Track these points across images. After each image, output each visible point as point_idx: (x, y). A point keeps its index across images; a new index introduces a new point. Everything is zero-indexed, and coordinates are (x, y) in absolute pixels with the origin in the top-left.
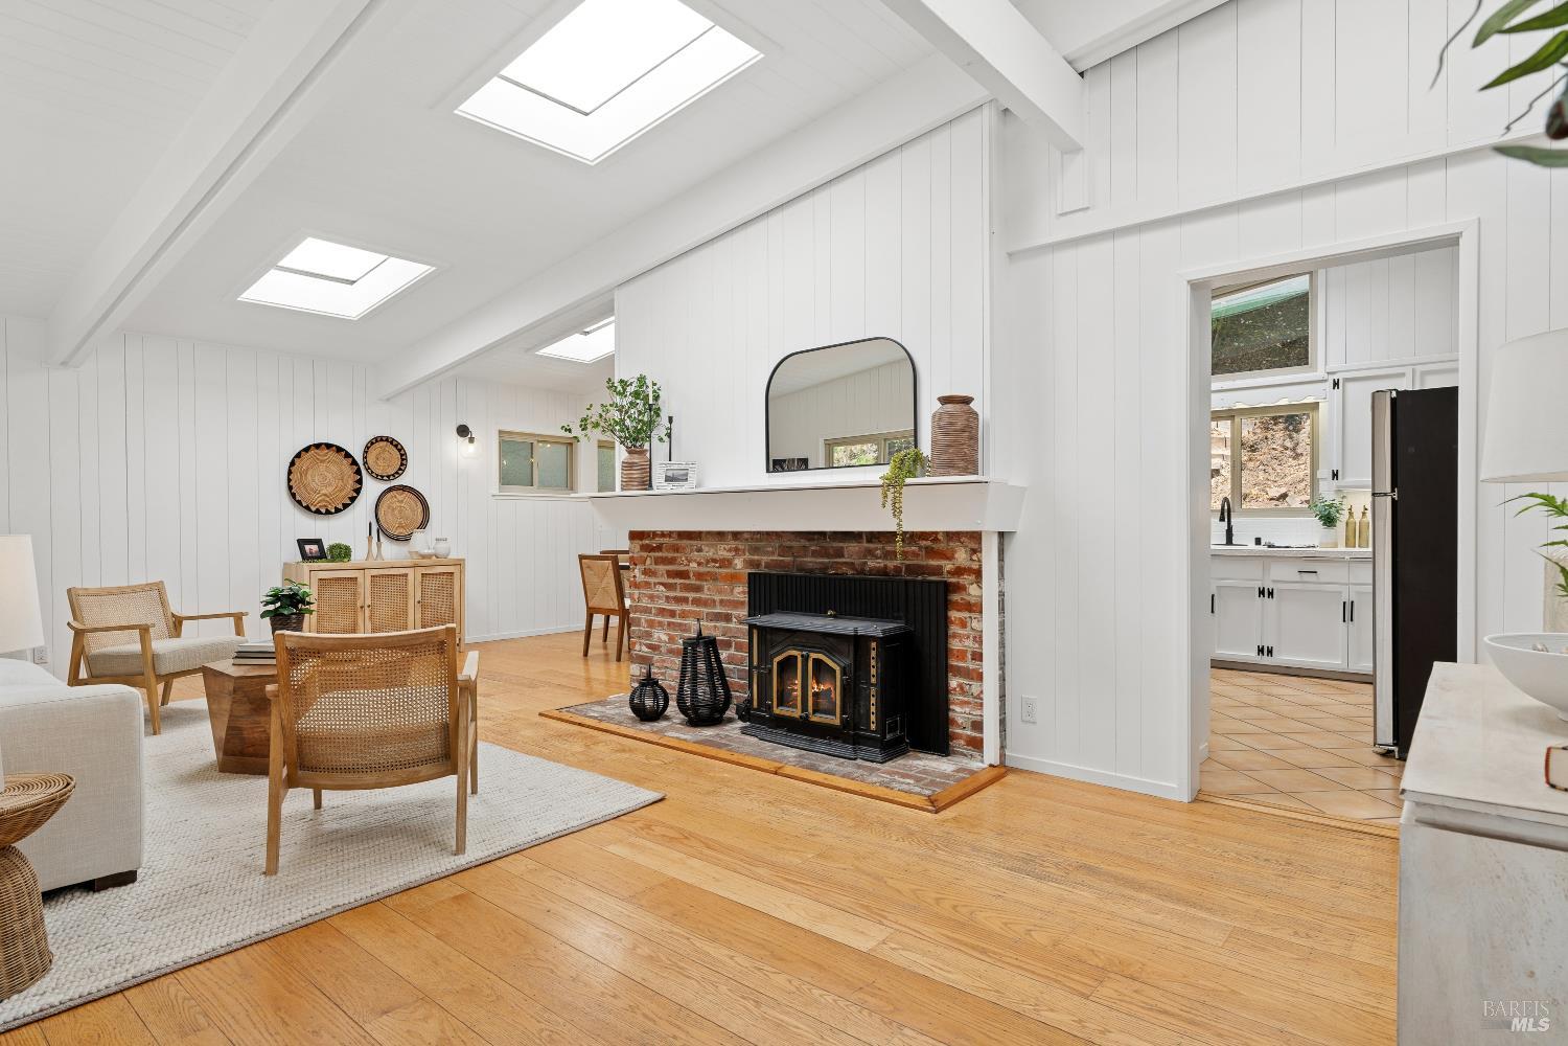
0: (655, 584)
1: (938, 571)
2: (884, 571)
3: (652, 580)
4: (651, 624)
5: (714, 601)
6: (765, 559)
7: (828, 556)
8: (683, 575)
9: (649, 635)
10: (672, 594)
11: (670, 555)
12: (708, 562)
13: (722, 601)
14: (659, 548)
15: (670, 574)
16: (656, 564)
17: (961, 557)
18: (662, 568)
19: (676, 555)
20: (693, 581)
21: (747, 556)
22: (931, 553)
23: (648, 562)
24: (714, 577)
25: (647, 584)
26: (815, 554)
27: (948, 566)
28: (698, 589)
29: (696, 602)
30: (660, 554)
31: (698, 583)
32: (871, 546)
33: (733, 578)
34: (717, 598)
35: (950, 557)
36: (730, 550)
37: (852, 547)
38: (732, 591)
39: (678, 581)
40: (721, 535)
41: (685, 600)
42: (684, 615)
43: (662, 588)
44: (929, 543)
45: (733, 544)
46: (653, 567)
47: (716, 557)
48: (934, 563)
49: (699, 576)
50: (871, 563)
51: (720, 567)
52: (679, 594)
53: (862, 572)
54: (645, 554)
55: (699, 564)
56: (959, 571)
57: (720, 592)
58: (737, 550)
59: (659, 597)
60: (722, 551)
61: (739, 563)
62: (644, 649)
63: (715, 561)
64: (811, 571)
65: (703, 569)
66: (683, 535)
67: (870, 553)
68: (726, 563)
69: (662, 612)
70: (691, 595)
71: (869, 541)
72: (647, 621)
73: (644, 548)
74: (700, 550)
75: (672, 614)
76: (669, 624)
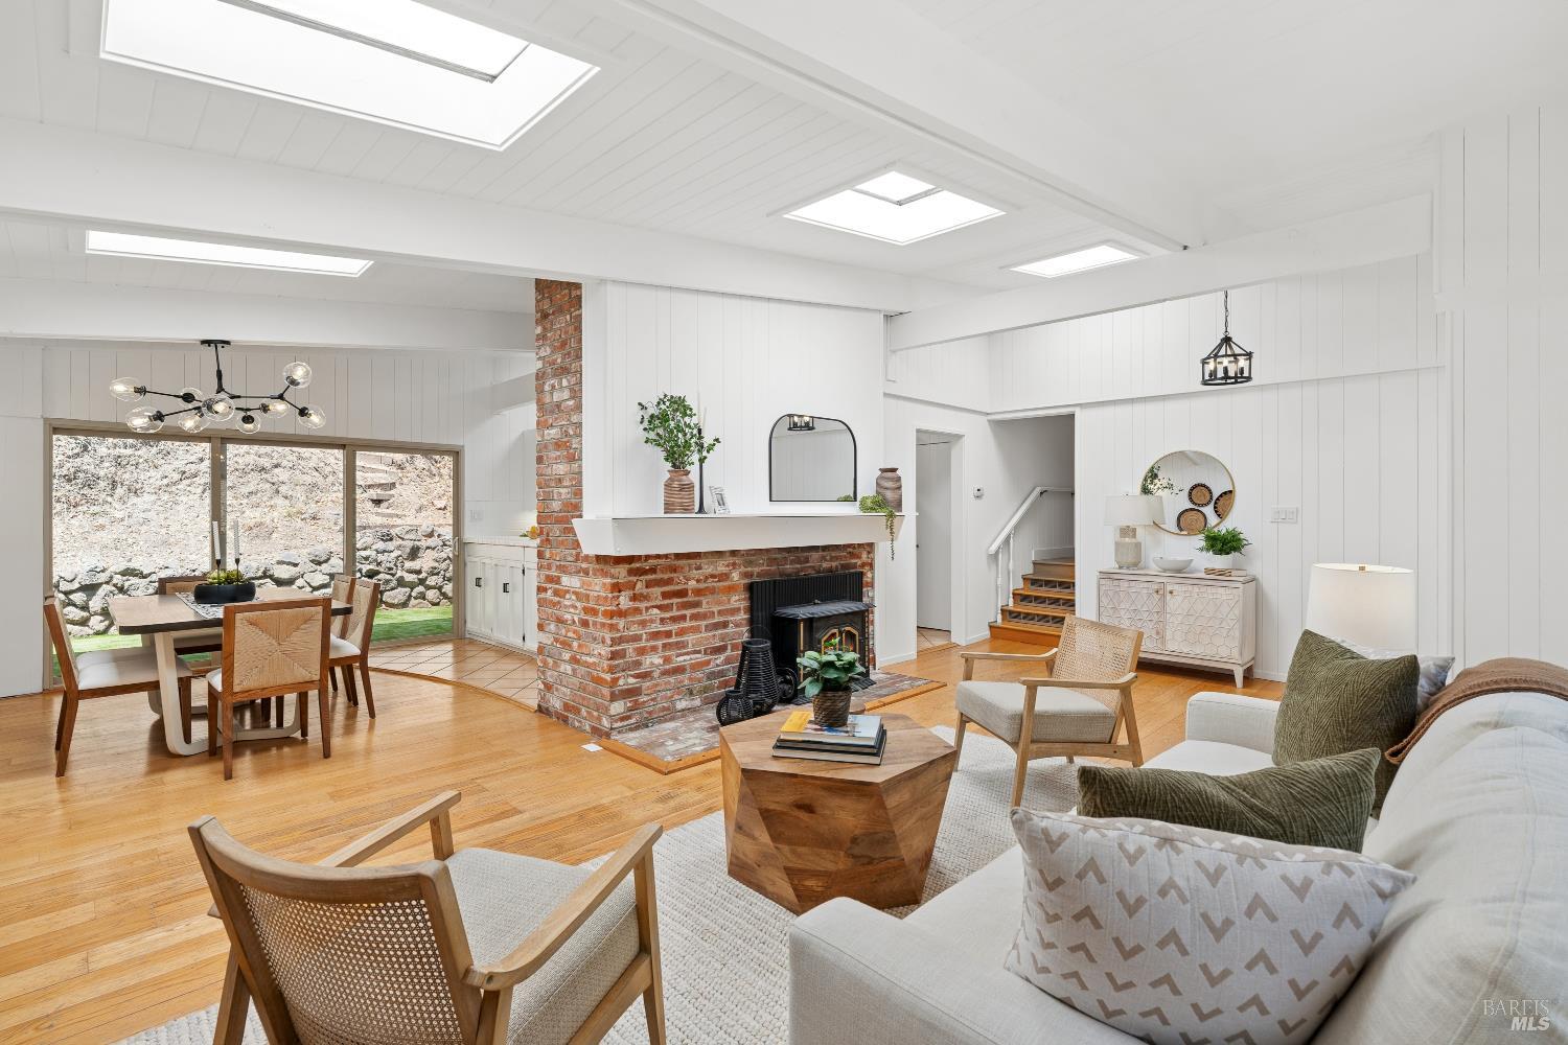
0: (647, 609)
1: (855, 566)
2: (830, 570)
3: (642, 605)
4: (642, 651)
5: (713, 613)
6: (756, 570)
7: (799, 562)
8: (682, 593)
9: (638, 664)
10: (667, 615)
11: (666, 576)
12: (707, 578)
13: (720, 612)
14: (653, 570)
15: (665, 595)
16: (647, 587)
17: (864, 556)
18: (657, 591)
19: (672, 575)
20: (691, 598)
21: (743, 569)
22: (852, 555)
23: (639, 585)
24: (712, 591)
25: (637, 611)
26: (792, 562)
27: (859, 563)
28: (697, 604)
29: (694, 617)
30: (653, 577)
31: (697, 599)
32: (825, 553)
33: (731, 589)
34: (715, 609)
35: (859, 557)
36: (728, 566)
37: (815, 555)
38: (729, 600)
39: (675, 601)
40: (720, 554)
41: (683, 618)
42: (681, 632)
43: (656, 611)
44: (851, 550)
45: (731, 560)
46: (645, 591)
47: (714, 572)
48: (854, 561)
49: (698, 592)
50: (825, 565)
51: (719, 581)
52: (675, 613)
53: (819, 572)
54: (634, 579)
55: (698, 581)
56: (863, 565)
57: (719, 603)
58: (734, 564)
59: (652, 621)
60: (721, 567)
61: (735, 576)
62: (631, 680)
63: (713, 576)
64: (790, 575)
65: (702, 586)
66: (678, 556)
67: (823, 558)
68: (724, 577)
69: (655, 635)
70: (688, 612)
71: (823, 551)
72: (636, 649)
73: (631, 572)
74: (699, 568)
75: (668, 634)
76: (664, 646)
